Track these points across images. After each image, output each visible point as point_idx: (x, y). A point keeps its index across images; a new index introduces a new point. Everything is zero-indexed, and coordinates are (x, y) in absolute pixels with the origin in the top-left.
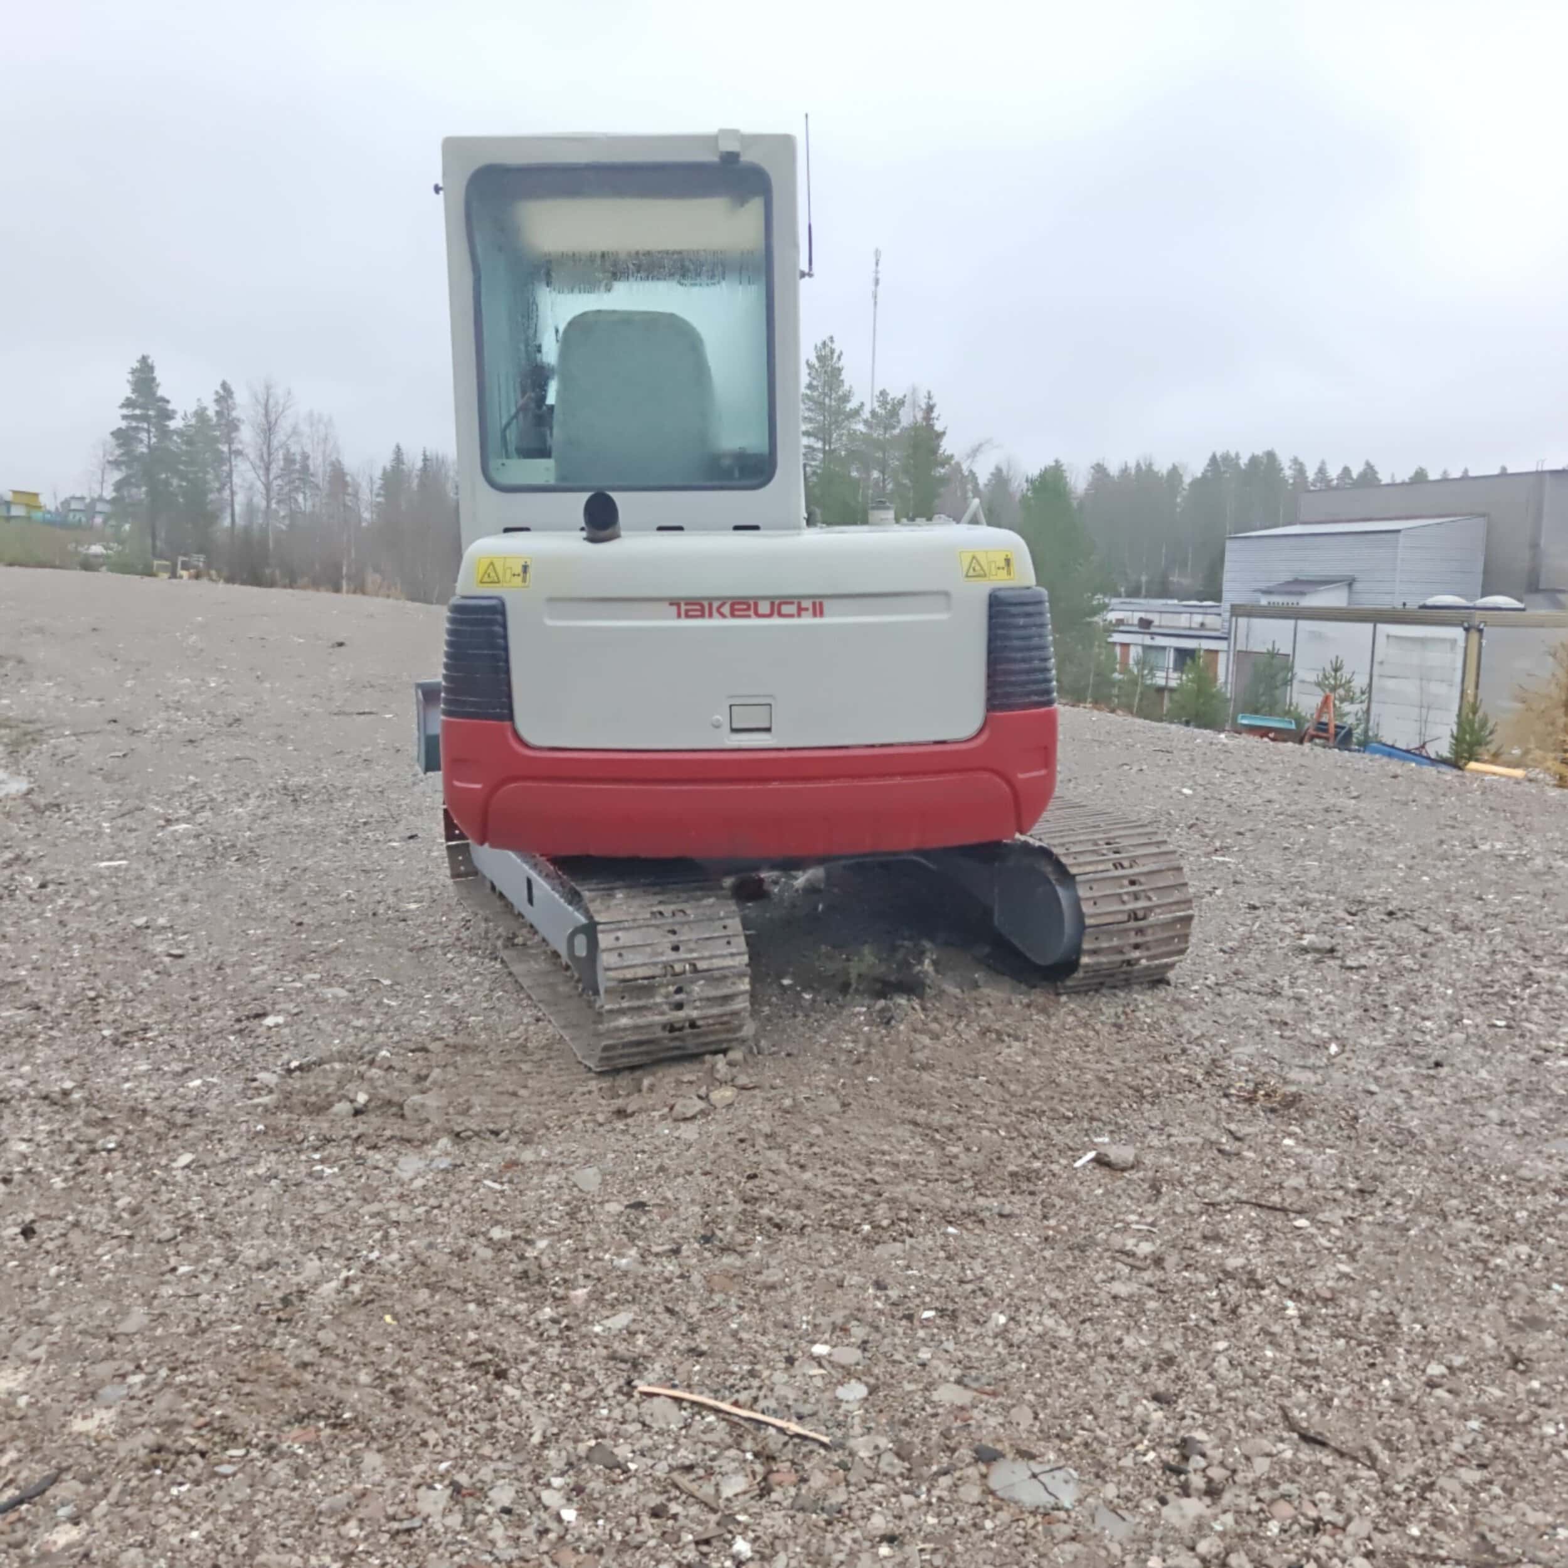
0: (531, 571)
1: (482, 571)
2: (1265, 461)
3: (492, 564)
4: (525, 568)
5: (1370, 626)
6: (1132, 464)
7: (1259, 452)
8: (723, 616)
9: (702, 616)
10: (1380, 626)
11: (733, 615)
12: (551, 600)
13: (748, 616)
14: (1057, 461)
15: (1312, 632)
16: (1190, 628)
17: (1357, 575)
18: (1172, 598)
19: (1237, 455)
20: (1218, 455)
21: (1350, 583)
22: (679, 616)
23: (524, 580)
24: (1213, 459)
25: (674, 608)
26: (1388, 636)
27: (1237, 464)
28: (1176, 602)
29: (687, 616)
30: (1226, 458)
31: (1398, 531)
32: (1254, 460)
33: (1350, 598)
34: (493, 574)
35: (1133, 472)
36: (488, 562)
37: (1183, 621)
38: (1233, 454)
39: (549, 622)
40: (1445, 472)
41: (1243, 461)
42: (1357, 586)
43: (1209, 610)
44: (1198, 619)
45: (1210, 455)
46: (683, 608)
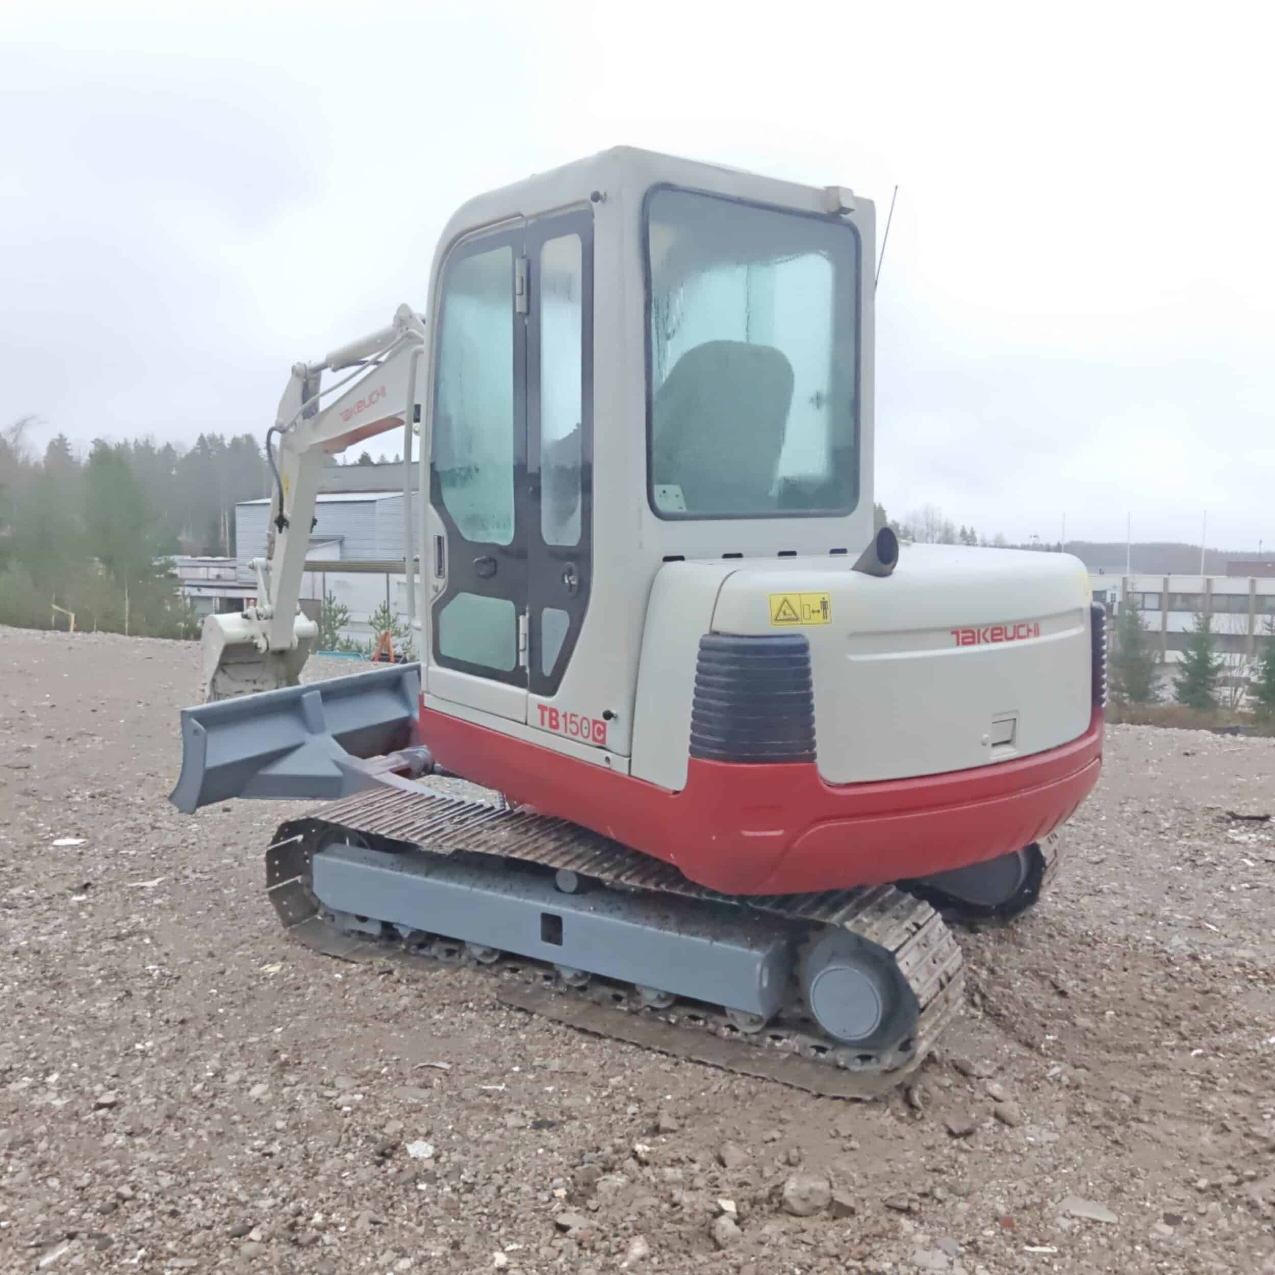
0: (831, 606)
1: (776, 607)
2: (244, 441)
3: (785, 600)
4: (824, 605)
5: (384, 575)
6: (131, 441)
7: (239, 435)
8: (987, 641)
9: (973, 643)
10: (392, 576)
11: (994, 640)
12: (854, 635)
13: (1001, 640)
14: (61, 436)
15: (338, 582)
16: (208, 580)
17: (346, 535)
18: (186, 554)
19: (222, 437)
20: (206, 435)
21: (341, 541)
22: (958, 644)
23: (825, 617)
24: (201, 438)
25: (955, 636)
26: (399, 583)
27: (222, 445)
28: (189, 558)
29: (965, 644)
30: (212, 439)
31: (374, 501)
32: (236, 442)
33: (341, 553)
34: (789, 611)
35: (132, 447)
36: (781, 598)
37: (202, 573)
38: (218, 436)
39: (854, 658)
40: (382, 457)
41: (227, 442)
42: (346, 543)
43: (223, 564)
44: (214, 572)
45: (198, 436)
46: (961, 635)
